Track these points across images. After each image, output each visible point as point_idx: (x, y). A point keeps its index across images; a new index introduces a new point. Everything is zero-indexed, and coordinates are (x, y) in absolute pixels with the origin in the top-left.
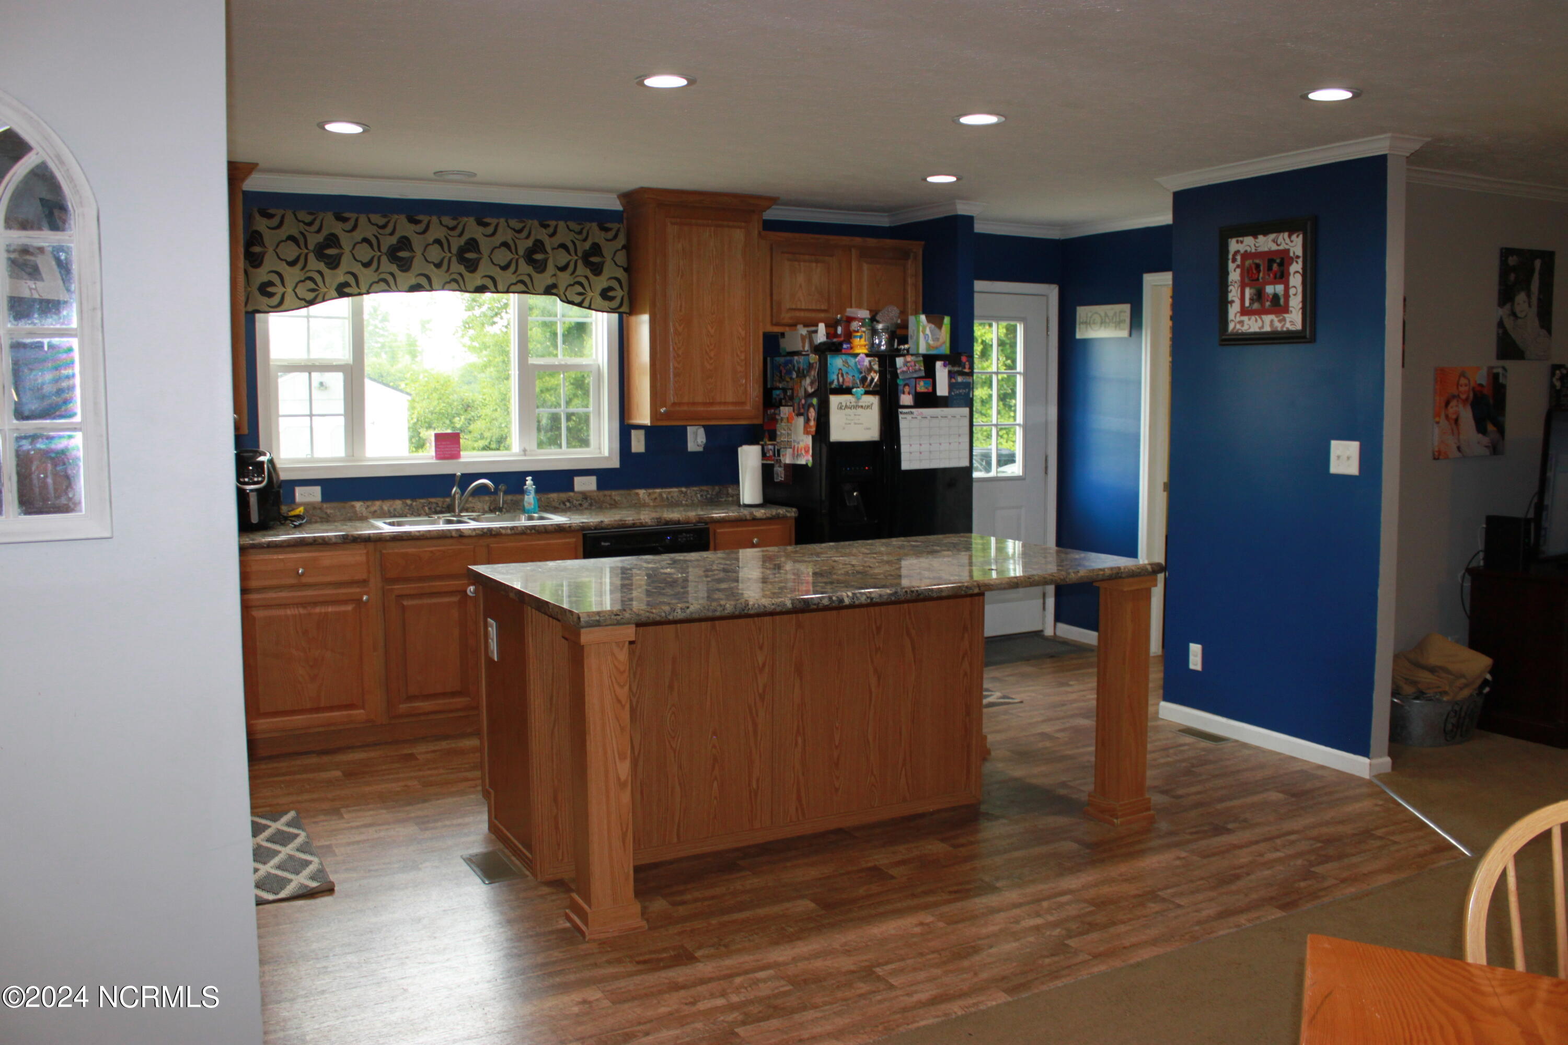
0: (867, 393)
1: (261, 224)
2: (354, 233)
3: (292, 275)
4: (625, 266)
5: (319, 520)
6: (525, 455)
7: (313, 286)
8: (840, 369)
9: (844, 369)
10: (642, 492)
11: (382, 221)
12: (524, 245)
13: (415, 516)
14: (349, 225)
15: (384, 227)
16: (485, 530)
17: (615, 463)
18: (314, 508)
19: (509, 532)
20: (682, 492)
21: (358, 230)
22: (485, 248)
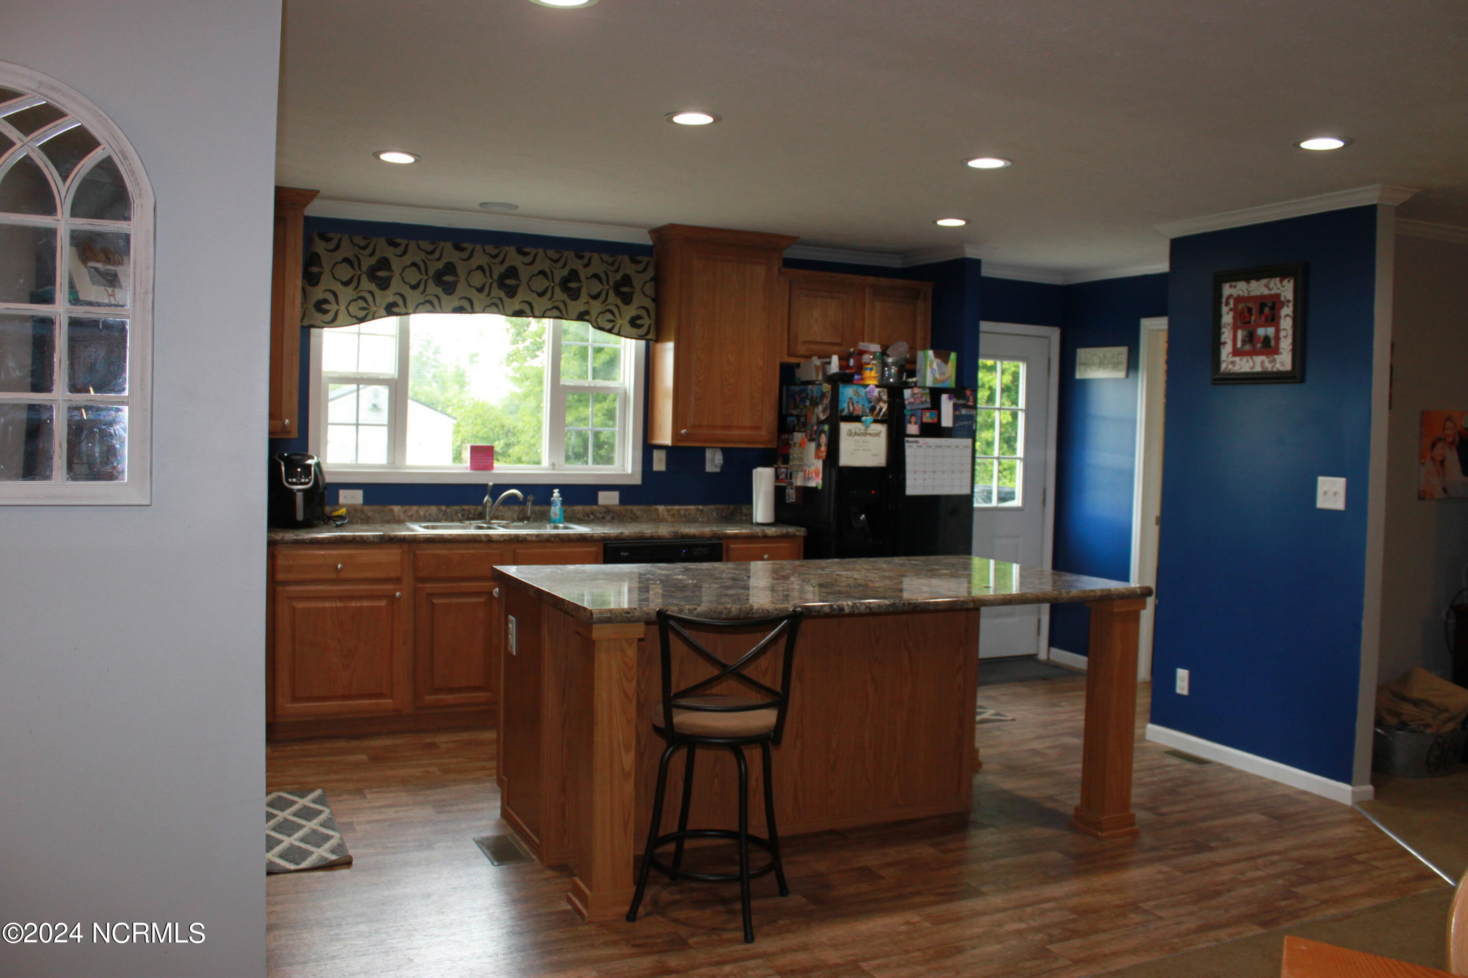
0: (876, 421)
1: (320, 247)
2: (405, 258)
3: (346, 294)
4: (653, 296)
5: (359, 521)
6: (554, 469)
7: (364, 305)
8: (851, 398)
9: (855, 399)
10: (661, 508)
11: (430, 248)
12: (561, 273)
13: (449, 521)
14: (399, 251)
15: (432, 253)
16: (513, 536)
17: (637, 480)
18: (356, 510)
19: (534, 538)
20: (698, 510)
21: (408, 255)
22: (524, 275)
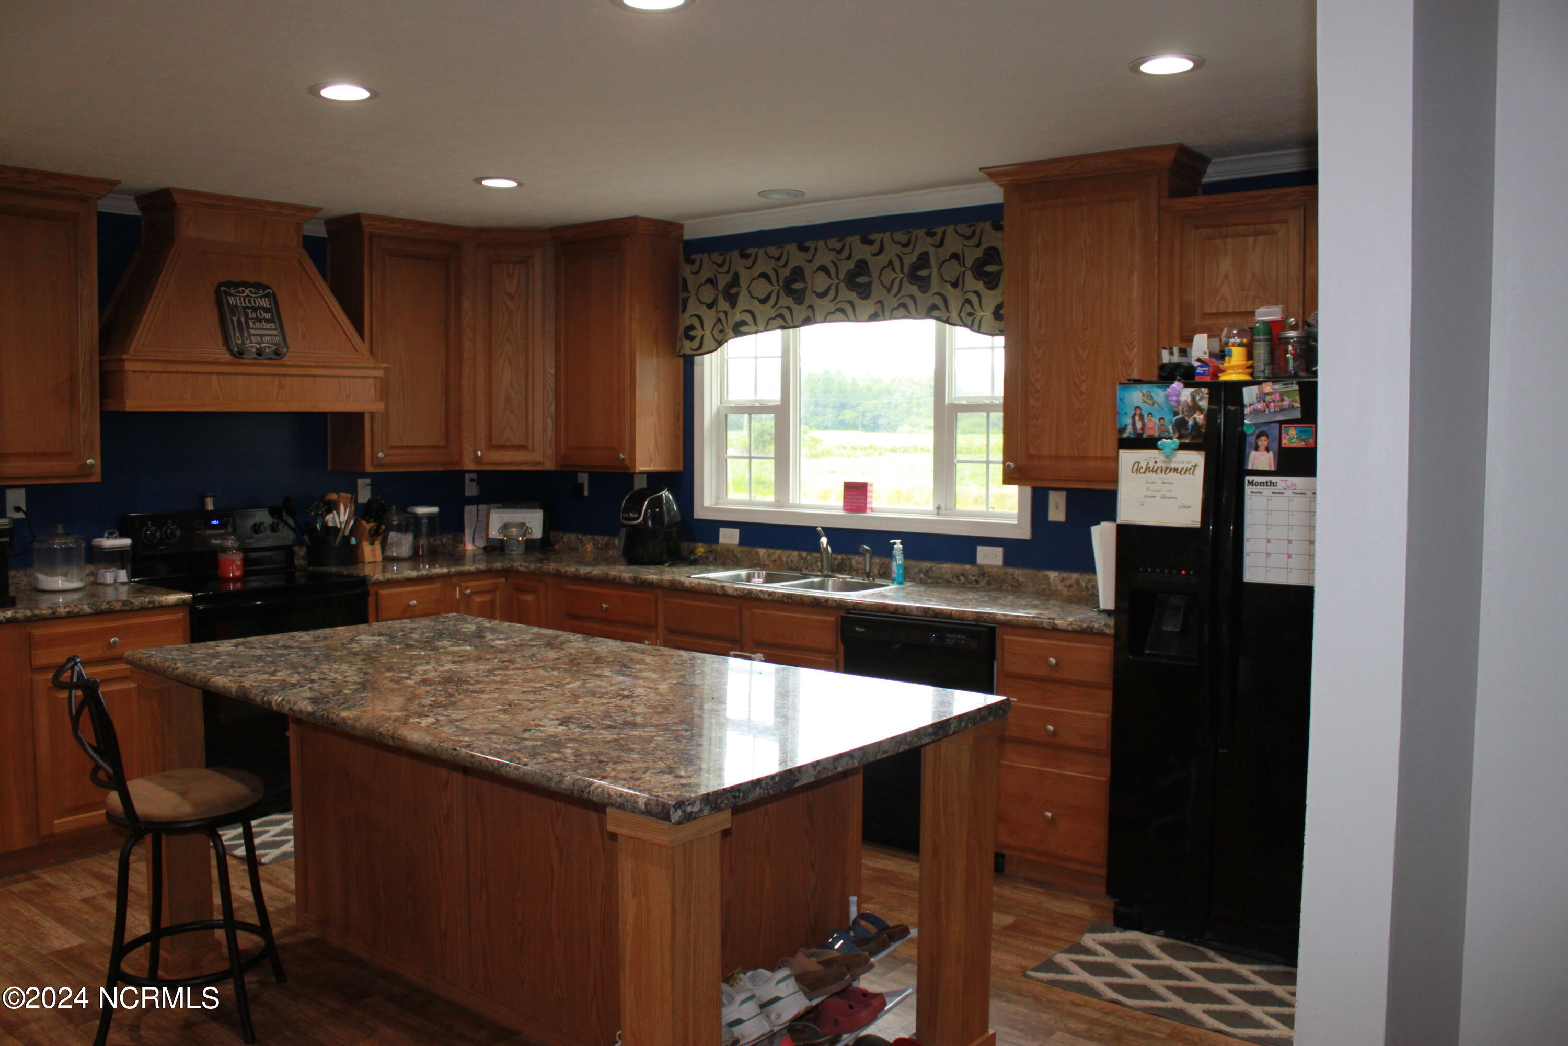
0: (1182, 447)
1: (687, 271)
2: (754, 269)
3: (709, 317)
6: (938, 514)
7: (722, 327)
8: (1137, 408)
9: (1145, 409)
10: (1053, 575)
11: (776, 253)
12: (909, 260)
14: (749, 262)
17: (1025, 533)
18: (731, 550)
22: (874, 270)
